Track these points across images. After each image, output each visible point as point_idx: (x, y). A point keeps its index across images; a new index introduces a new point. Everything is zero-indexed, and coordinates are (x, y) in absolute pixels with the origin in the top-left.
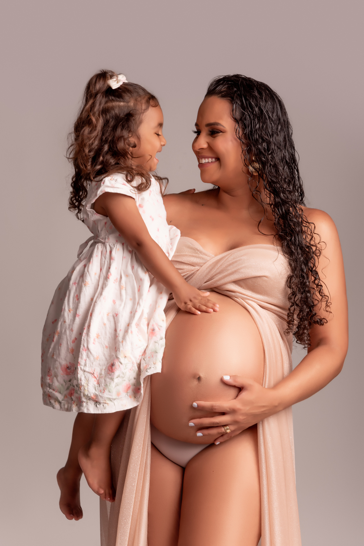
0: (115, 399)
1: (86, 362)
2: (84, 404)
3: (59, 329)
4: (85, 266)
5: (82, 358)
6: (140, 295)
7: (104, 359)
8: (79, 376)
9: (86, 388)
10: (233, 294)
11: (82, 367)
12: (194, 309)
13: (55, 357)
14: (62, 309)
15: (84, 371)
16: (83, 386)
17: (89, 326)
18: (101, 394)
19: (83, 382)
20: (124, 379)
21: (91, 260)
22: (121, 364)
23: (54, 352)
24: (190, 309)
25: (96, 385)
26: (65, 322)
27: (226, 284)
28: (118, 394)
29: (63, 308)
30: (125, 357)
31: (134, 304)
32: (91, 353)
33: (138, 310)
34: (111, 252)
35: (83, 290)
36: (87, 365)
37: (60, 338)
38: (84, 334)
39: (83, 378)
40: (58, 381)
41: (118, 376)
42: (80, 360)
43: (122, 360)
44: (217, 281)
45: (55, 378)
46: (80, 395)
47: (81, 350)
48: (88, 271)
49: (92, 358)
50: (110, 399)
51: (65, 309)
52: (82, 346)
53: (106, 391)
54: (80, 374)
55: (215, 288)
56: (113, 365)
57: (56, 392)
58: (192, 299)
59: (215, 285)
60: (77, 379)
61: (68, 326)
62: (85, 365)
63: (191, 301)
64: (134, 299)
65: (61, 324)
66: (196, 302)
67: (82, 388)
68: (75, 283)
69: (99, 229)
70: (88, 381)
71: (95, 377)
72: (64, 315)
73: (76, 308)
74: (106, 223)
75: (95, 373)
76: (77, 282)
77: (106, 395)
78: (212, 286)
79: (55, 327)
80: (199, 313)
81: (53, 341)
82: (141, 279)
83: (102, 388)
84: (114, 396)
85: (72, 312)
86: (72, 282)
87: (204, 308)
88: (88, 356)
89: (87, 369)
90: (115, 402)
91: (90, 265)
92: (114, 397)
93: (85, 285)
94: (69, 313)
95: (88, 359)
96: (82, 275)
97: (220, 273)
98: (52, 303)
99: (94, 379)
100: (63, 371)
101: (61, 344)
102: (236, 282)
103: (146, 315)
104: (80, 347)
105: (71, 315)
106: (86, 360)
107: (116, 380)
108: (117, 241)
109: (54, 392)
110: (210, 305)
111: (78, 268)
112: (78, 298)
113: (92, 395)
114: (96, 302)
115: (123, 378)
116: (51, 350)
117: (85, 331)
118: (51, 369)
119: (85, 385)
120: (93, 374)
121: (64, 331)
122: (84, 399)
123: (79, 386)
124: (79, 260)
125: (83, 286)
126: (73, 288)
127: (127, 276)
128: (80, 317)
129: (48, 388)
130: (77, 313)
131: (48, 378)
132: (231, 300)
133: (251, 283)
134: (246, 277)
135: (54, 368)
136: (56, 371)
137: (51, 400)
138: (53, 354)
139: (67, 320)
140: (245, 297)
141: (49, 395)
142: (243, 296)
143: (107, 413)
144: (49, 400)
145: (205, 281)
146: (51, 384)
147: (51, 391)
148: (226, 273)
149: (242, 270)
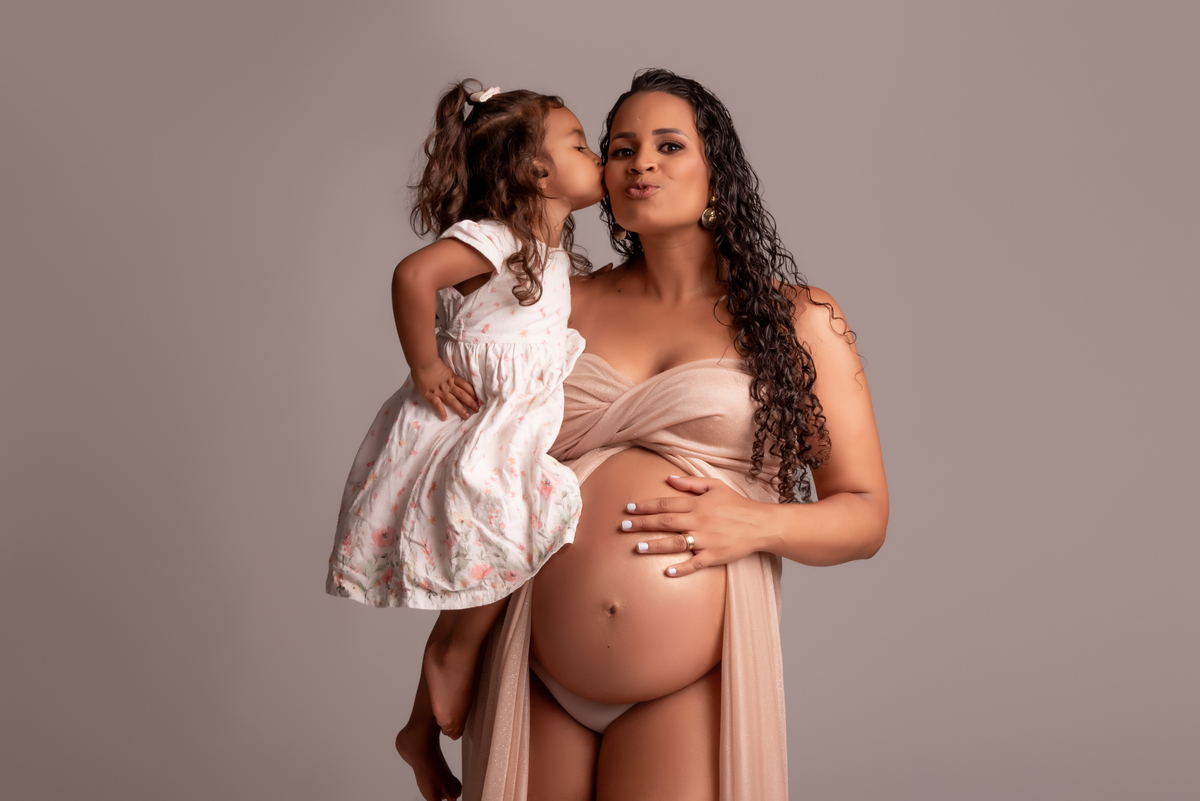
1: (415, 525)
2: (409, 594)
3: (377, 470)
5: (408, 519)
8: (401, 547)
9: (412, 569)
10: (667, 448)
11: (407, 534)
13: (362, 514)
14: (387, 439)
15: (410, 540)
16: (407, 563)
19: (408, 558)
23: (361, 505)
25: (429, 565)
26: (390, 460)
29: (390, 437)
32: (423, 512)
36: (417, 530)
37: (376, 484)
38: (418, 482)
39: (407, 552)
40: (362, 553)
42: (405, 521)
44: (638, 430)
45: (357, 549)
46: (402, 578)
47: (409, 506)
49: (424, 521)
51: (392, 440)
52: (411, 499)
54: (404, 545)
55: (637, 439)
57: (358, 572)
60: (397, 552)
61: (392, 469)
62: (412, 530)
65: (383, 463)
67: (405, 568)
70: (415, 555)
71: (427, 553)
72: (389, 449)
75: (428, 545)
78: (631, 437)
79: (370, 470)
81: (363, 488)
85: (404, 446)
88: (420, 517)
89: (415, 537)
90: (462, 595)
95: (418, 521)
97: (641, 414)
99: (425, 555)
100: (373, 538)
101: (376, 495)
102: (671, 428)
104: (408, 501)
105: (402, 452)
106: (413, 523)
109: (353, 572)
113: (422, 581)
116: (356, 502)
118: (352, 532)
119: (409, 562)
120: (424, 546)
121: (385, 474)
122: (407, 585)
123: (400, 564)
128: (417, 455)
129: (341, 564)
130: (415, 449)
131: (343, 547)
132: (664, 460)
133: (696, 428)
134: (686, 419)
135: (357, 532)
136: (362, 536)
137: (344, 585)
138: (360, 509)
139: (394, 459)
140: (688, 452)
141: (341, 576)
142: (684, 451)
143: (448, 609)
144: (340, 584)
145: (619, 428)
146: (348, 557)
147: (346, 569)
148: (652, 415)
149: (678, 408)
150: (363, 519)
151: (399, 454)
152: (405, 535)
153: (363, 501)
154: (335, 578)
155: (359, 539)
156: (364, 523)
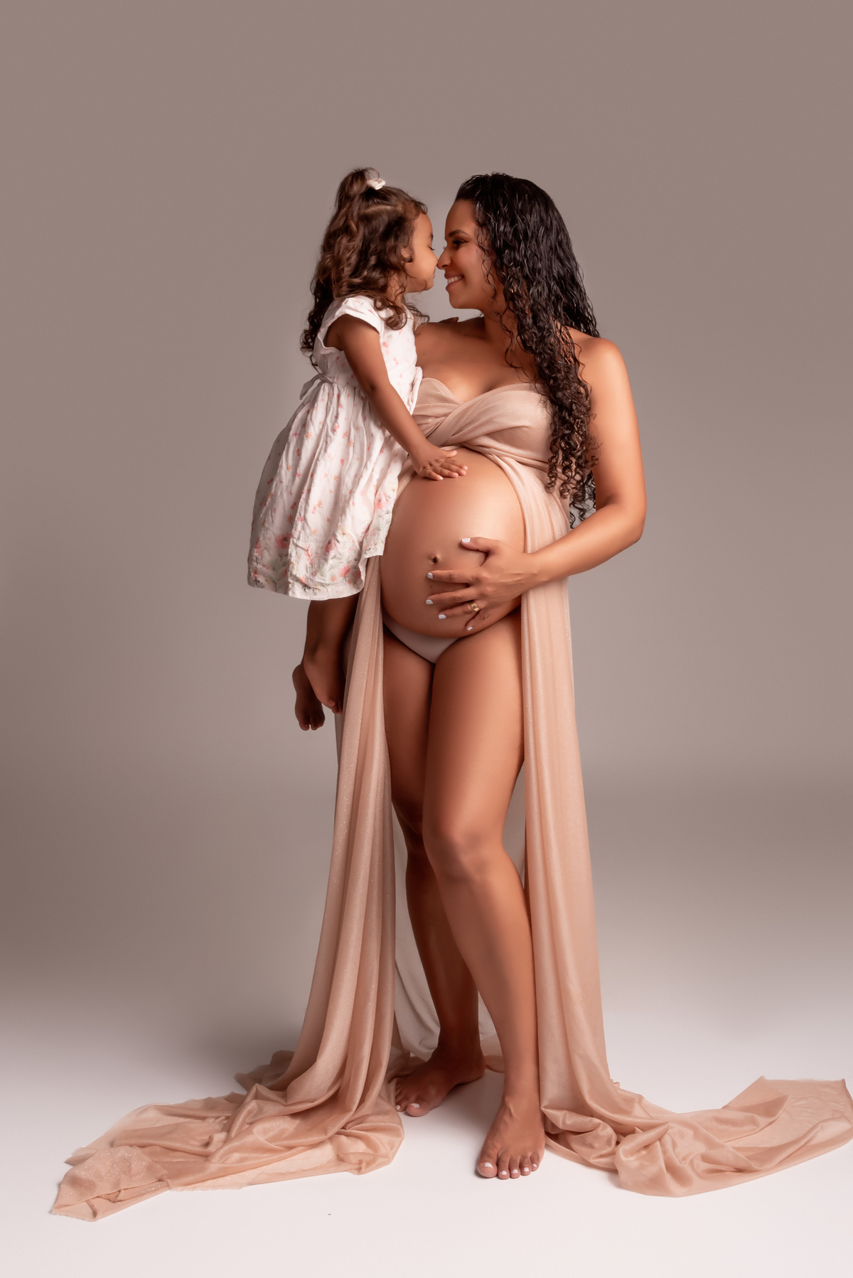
0: (328, 585)
1: (300, 535)
2: (291, 586)
3: (273, 491)
4: (308, 412)
5: (296, 530)
6: (369, 455)
7: (322, 531)
8: (290, 550)
9: (295, 568)
10: (487, 450)
11: (295, 541)
12: (434, 474)
13: (266, 525)
14: (278, 467)
15: (297, 546)
17: (309, 491)
18: (312, 578)
19: (293, 559)
20: (341, 561)
21: (316, 406)
22: (338, 542)
23: (265, 518)
24: (430, 474)
25: (309, 565)
26: (281, 482)
27: (477, 437)
28: (333, 578)
29: (280, 464)
30: (344, 534)
31: (361, 465)
32: (307, 524)
33: (364, 475)
34: (339, 396)
35: (305, 444)
36: (301, 538)
37: (274, 501)
38: (302, 500)
39: (294, 554)
40: (268, 554)
41: (334, 557)
42: (294, 531)
43: (339, 537)
44: (465, 435)
45: (265, 551)
47: (296, 519)
48: (311, 420)
49: (308, 531)
50: (322, 585)
51: (281, 466)
52: (298, 514)
53: (318, 574)
54: (292, 550)
55: (465, 442)
56: (329, 543)
57: (268, 568)
58: (433, 463)
59: (465, 438)
60: (287, 555)
61: (285, 488)
62: (299, 538)
63: (431, 465)
64: (361, 459)
65: (277, 484)
66: (437, 465)
67: (291, 566)
68: (296, 434)
69: (329, 365)
70: (299, 558)
71: (309, 555)
72: (280, 473)
73: (296, 465)
74: (338, 358)
75: (310, 550)
76: (298, 433)
77: (318, 579)
78: (461, 440)
79: (270, 488)
80: (441, 478)
81: (265, 505)
82: (372, 435)
83: (314, 570)
84: (327, 580)
85: (291, 470)
86: (292, 432)
87: (447, 472)
88: (303, 528)
89: (300, 543)
90: (329, 588)
91: (314, 412)
92: (327, 582)
93: (307, 437)
94: (287, 472)
95: (303, 531)
96: (304, 425)
97: (470, 423)
98: (269, 458)
99: (307, 557)
100: (277, 543)
101: (275, 510)
102: (490, 435)
103: (374, 482)
104: (295, 515)
105: (290, 473)
106: (300, 532)
107: (331, 562)
108: (348, 384)
109: (262, 566)
110: (454, 467)
111: (300, 415)
112: (298, 453)
114: (318, 460)
115: (340, 559)
116: (261, 516)
117: (304, 496)
118: (261, 539)
119: (294, 562)
120: (307, 551)
121: (279, 493)
122: (290, 580)
123: (289, 563)
124: (303, 405)
125: (305, 438)
126: (293, 441)
127: (357, 429)
128: (301, 477)
129: (256, 563)
130: (298, 472)
131: (256, 550)
132: (484, 458)
133: (507, 435)
134: (501, 428)
135: (264, 539)
136: (268, 542)
137: (259, 579)
138: (264, 521)
139: (284, 481)
140: (502, 453)
141: (256, 572)
142: (499, 452)
143: (318, 600)
144: (256, 578)
145: (453, 433)
146: (260, 557)
147: (259, 566)
148: (477, 424)
149: (496, 420)
150: (268, 529)
151: (288, 475)
152: (293, 541)
153: (266, 514)
154: (252, 574)
155: (266, 543)
156: (269, 531)
